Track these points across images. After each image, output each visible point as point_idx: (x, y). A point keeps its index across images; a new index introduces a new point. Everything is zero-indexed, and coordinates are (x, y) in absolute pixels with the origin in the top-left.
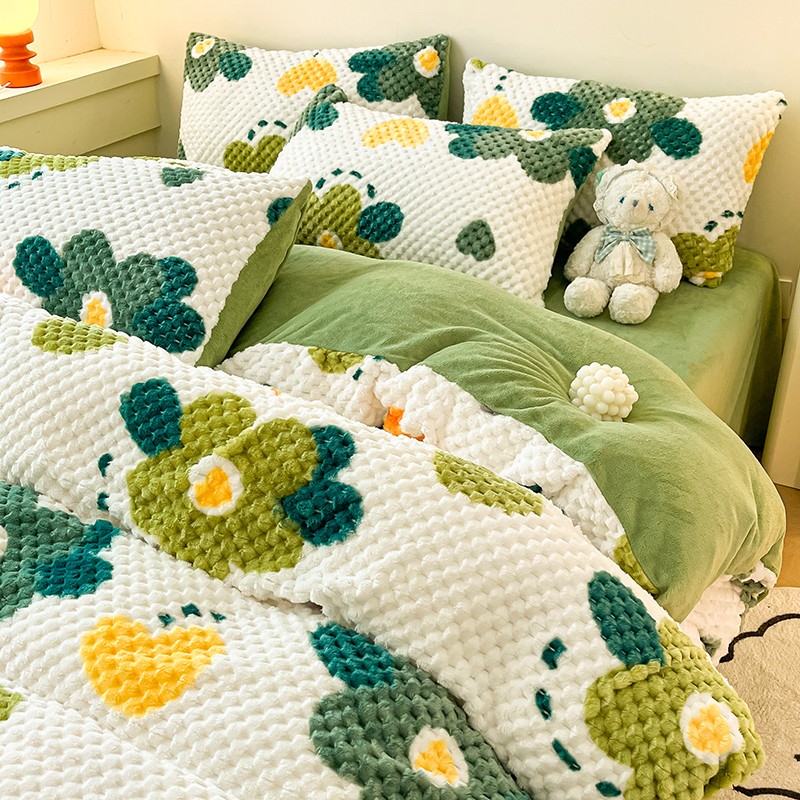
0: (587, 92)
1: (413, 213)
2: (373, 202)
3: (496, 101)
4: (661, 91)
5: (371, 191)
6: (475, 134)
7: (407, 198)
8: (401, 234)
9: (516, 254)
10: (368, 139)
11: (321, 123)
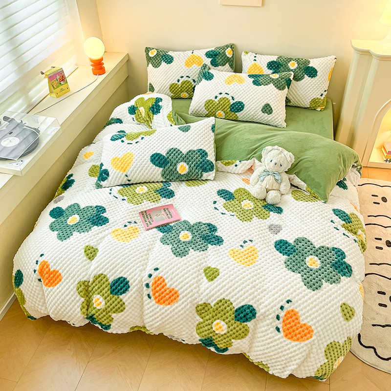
0: (282, 60)
1: (247, 104)
2: (234, 102)
3: (255, 64)
4: (302, 58)
5: (233, 98)
6: (258, 78)
7: (245, 99)
8: (244, 110)
9: (278, 112)
10: (227, 83)
11: (210, 78)
